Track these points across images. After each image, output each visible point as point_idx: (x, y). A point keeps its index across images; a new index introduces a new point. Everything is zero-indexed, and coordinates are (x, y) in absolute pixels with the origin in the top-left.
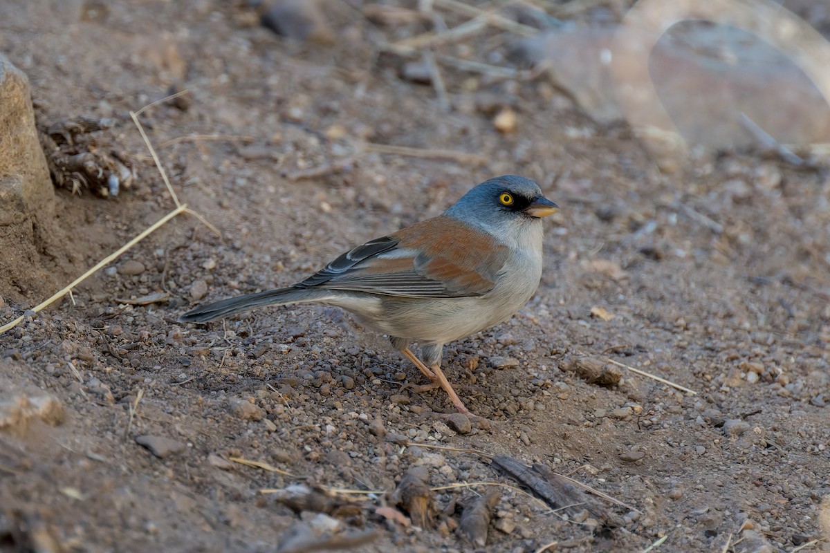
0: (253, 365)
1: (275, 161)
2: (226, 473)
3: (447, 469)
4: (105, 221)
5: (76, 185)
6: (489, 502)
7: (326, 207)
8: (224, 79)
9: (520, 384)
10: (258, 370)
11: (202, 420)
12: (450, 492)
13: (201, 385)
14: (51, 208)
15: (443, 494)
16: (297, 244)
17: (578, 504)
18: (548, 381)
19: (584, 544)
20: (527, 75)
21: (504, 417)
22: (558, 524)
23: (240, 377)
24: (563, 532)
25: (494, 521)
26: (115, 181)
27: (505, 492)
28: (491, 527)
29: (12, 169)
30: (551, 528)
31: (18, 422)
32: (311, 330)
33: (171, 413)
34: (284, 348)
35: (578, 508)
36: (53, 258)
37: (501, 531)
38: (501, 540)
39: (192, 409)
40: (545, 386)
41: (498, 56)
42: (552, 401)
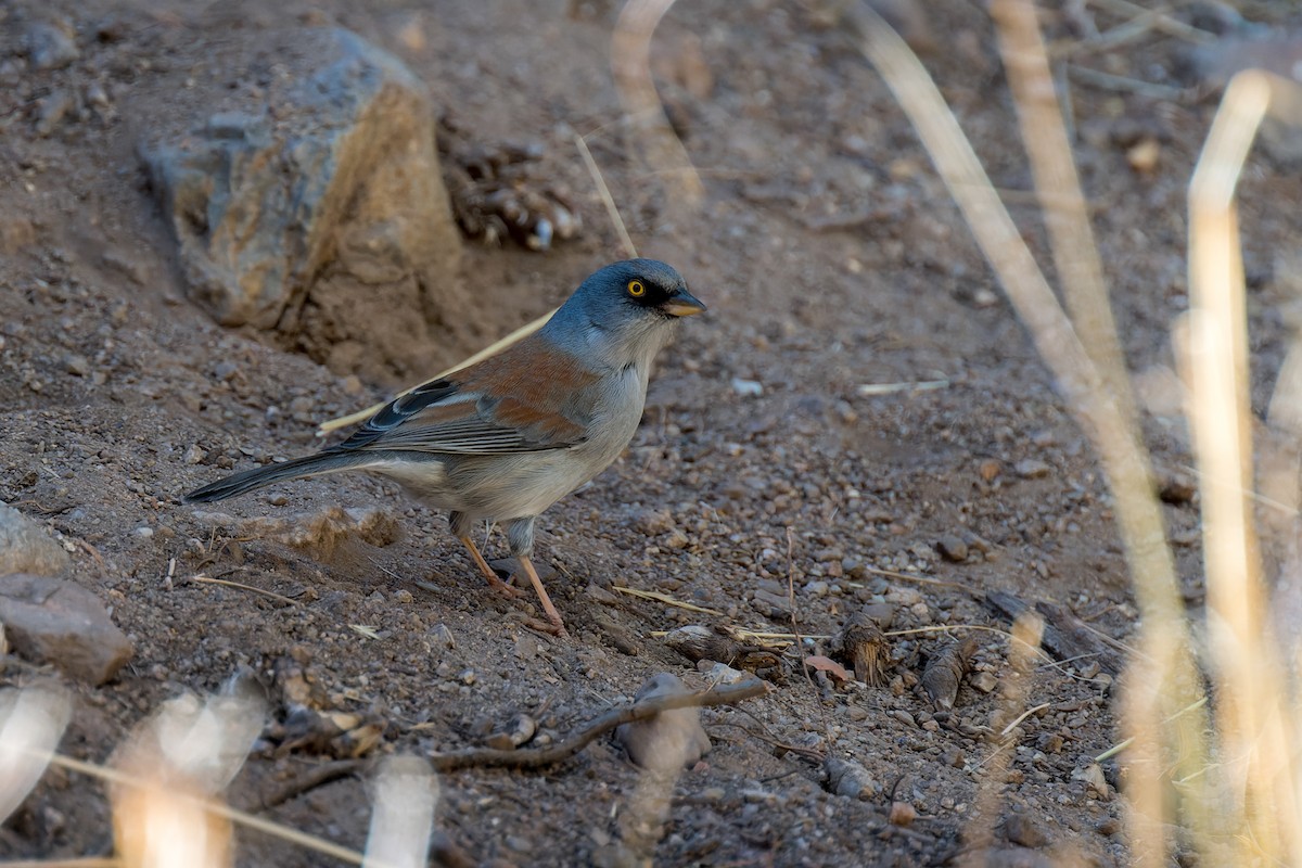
0: (688, 471)
1: (792, 203)
2: (608, 609)
3: (922, 609)
4: (531, 281)
5: (492, 233)
6: (962, 650)
7: (855, 266)
8: (765, 97)
9: (1051, 499)
10: (693, 478)
11: (594, 540)
12: (921, 637)
13: (611, 495)
14: (452, 263)
15: (910, 640)
16: (796, 314)
17: (1091, 654)
18: (1089, 495)
19: (1089, 707)
20: (1191, 94)
21: (1022, 541)
22: (1057, 682)
23: (668, 486)
24: (1064, 691)
25: (969, 675)
26: (546, 228)
27: (996, 638)
28: (966, 683)
29: (390, 210)
30: (1047, 686)
31: (321, 539)
32: (779, 426)
33: (550, 531)
34: (735, 448)
35: (1088, 661)
36: (450, 330)
37: (978, 690)
38: (976, 700)
39: (582, 526)
40: (1084, 502)
41: (1160, 71)
42: (1091, 522)
